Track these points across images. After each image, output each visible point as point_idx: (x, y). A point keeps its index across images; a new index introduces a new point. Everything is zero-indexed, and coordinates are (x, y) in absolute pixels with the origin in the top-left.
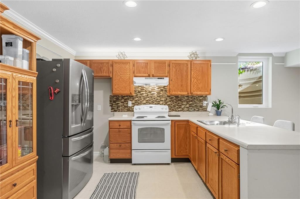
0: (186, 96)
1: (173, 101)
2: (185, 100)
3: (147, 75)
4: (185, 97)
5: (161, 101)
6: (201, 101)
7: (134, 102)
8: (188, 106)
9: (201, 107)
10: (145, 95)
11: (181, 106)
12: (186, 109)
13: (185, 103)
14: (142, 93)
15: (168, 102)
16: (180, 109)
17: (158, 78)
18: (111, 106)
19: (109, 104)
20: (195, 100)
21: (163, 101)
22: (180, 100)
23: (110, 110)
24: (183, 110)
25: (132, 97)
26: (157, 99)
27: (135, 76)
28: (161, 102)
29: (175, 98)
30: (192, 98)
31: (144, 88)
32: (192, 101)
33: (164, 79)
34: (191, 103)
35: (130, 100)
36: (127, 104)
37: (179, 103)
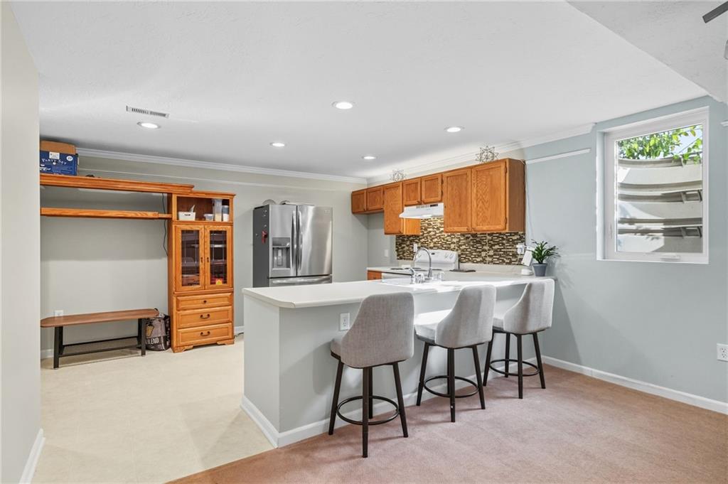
0: (489, 234)
1: (468, 243)
2: (487, 241)
3: (416, 202)
4: (487, 235)
5: (452, 243)
6: (514, 243)
7: (420, 245)
8: (491, 253)
9: (515, 255)
10: (432, 233)
11: (480, 252)
12: (488, 259)
13: (486, 248)
14: (429, 230)
15: (461, 245)
16: (478, 260)
17: (431, 206)
18: (397, 251)
19: (395, 249)
20: (504, 242)
21: (454, 243)
22: (479, 242)
23: (396, 257)
24: (483, 261)
25: (418, 236)
26: (447, 240)
27: (406, 206)
28: (452, 246)
29: (471, 238)
30: (498, 237)
31: (432, 223)
32: (498, 244)
33: (437, 205)
34: (497, 247)
35: (416, 242)
36: (413, 248)
37: (477, 248)
